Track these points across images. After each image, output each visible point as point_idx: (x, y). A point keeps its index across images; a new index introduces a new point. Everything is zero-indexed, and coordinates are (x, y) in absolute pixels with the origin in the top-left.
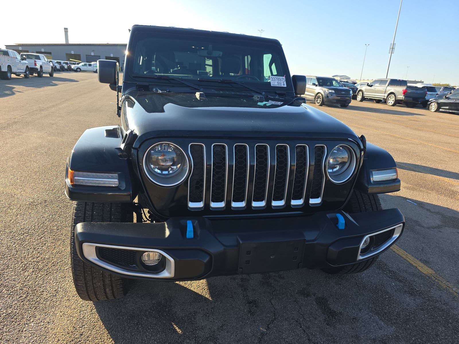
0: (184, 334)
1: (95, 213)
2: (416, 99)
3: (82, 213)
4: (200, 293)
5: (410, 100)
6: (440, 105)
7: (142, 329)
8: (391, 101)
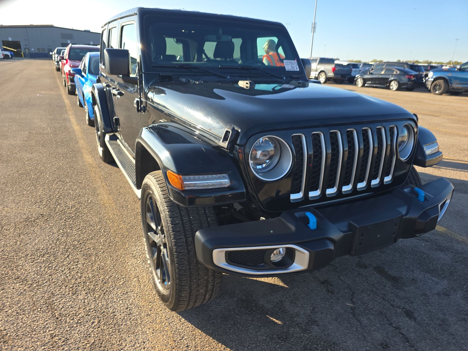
0: (285, 323)
1: (191, 217)
2: (343, 76)
3: (179, 219)
4: (273, 283)
5: (339, 77)
6: (365, 81)
7: (242, 327)
8: (322, 79)
